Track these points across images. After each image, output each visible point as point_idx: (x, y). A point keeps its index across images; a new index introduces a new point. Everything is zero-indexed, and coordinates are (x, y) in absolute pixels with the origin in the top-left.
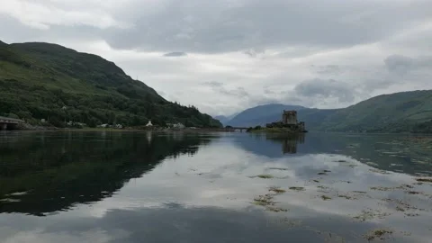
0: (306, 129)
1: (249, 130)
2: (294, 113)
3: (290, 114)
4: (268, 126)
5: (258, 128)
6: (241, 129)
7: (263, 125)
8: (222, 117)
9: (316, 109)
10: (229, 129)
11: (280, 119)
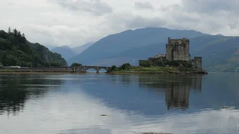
0: (204, 68)
1: (111, 70)
2: (185, 43)
3: (178, 44)
4: (143, 64)
5: (125, 67)
6: (98, 68)
7: (134, 63)
8: (65, 49)
9: (219, 37)
10: (77, 68)
11: (162, 52)
